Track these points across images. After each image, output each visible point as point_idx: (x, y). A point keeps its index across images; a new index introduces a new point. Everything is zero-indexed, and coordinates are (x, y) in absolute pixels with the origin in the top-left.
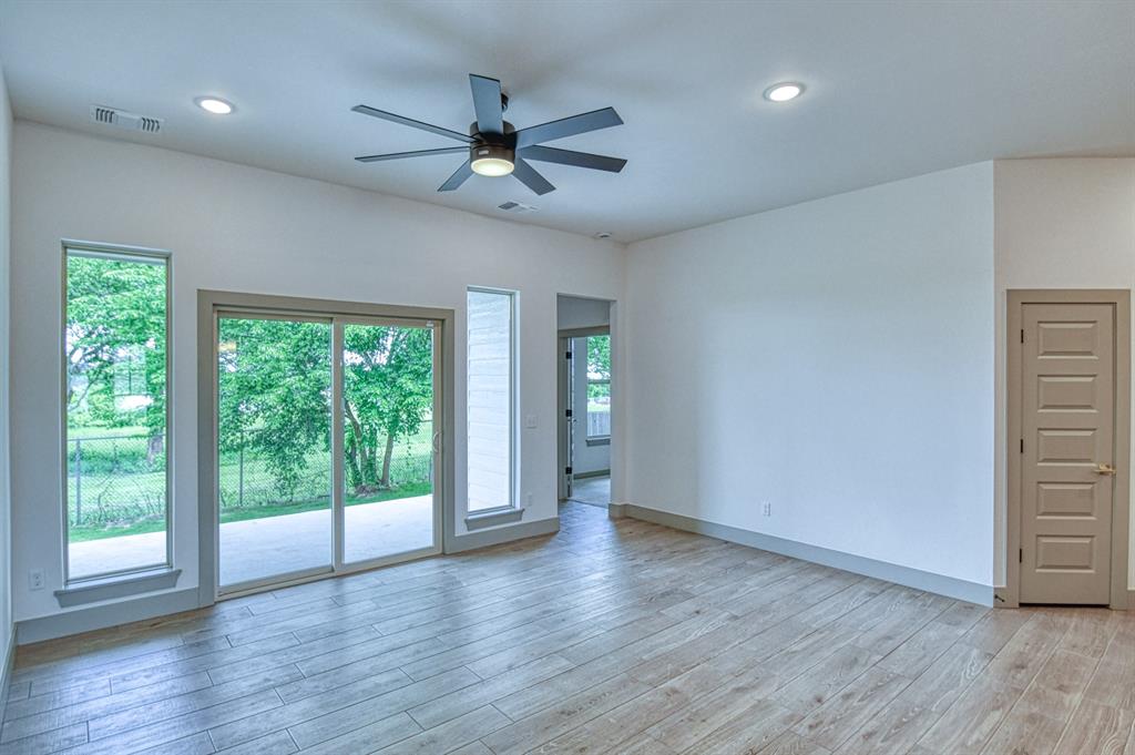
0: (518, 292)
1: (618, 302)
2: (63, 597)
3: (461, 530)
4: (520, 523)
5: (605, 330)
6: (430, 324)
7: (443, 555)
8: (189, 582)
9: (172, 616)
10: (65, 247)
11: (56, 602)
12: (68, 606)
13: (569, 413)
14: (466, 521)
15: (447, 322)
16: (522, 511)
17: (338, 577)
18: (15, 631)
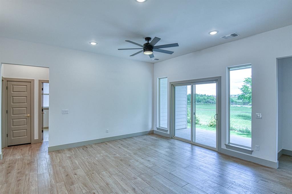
16: (252, 151)
17: (192, 144)
18: (153, 131)
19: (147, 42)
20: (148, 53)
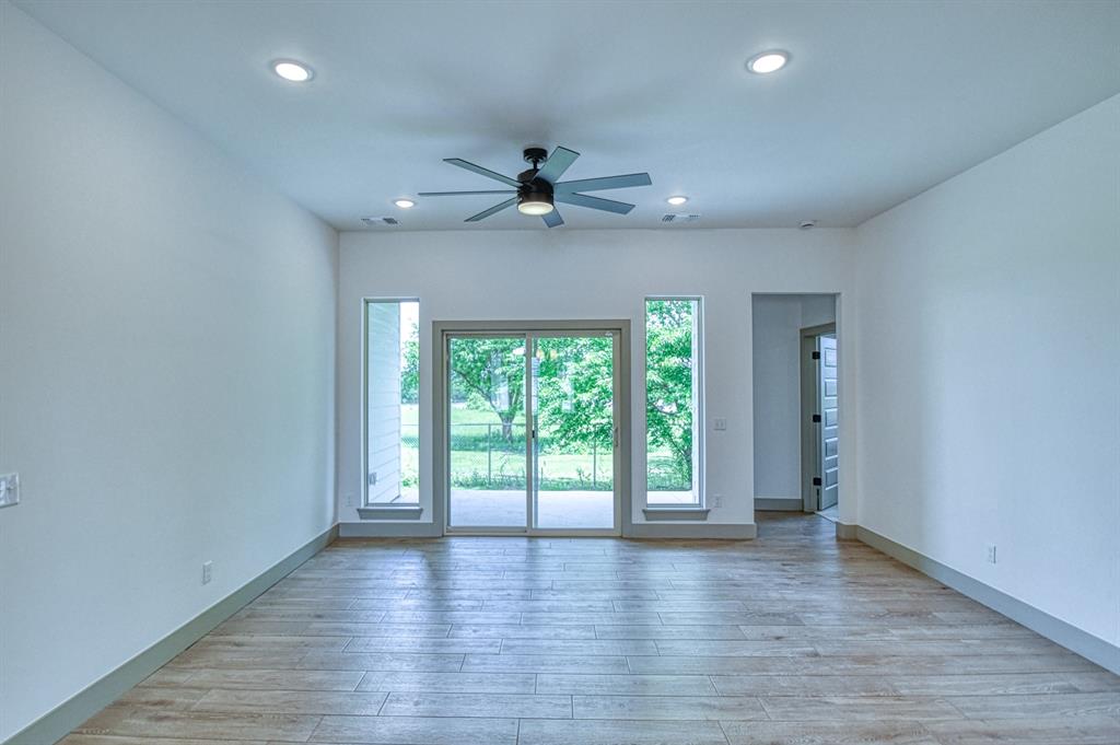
0: (703, 297)
1: (843, 295)
2: (365, 513)
3: (638, 518)
4: (705, 522)
5: (830, 329)
7: (621, 537)
8: (427, 518)
9: (415, 538)
10: (367, 302)
11: (359, 516)
12: (365, 518)
13: (817, 418)
14: (644, 511)
15: (623, 331)
16: (708, 511)
17: (531, 538)
18: (337, 528)
19: (531, 166)
20: (537, 209)
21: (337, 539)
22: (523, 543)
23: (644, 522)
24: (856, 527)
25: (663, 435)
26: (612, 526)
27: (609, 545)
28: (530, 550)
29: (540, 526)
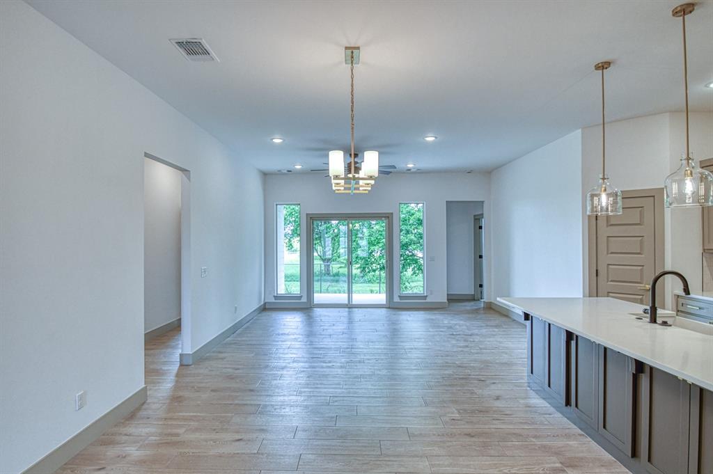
0: (425, 203)
2: (276, 297)
3: (396, 299)
4: (425, 301)
6: (383, 219)
7: (389, 308)
8: (304, 300)
9: (299, 308)
10: (276, 205)
11: (273, 298)
12: (277, 300)
13: (481, 257)
14: (399, 296)
16: (426, 296)
17: (349, 308)
18: (265, 304)
21: (265, 308)
22: (347, 309)
23: (399, 301)
24: (491, 302)
25: (418, 269)
26: (385, 303)
27: (384, 311)
28: (349, 311)
29: (353, 303)
